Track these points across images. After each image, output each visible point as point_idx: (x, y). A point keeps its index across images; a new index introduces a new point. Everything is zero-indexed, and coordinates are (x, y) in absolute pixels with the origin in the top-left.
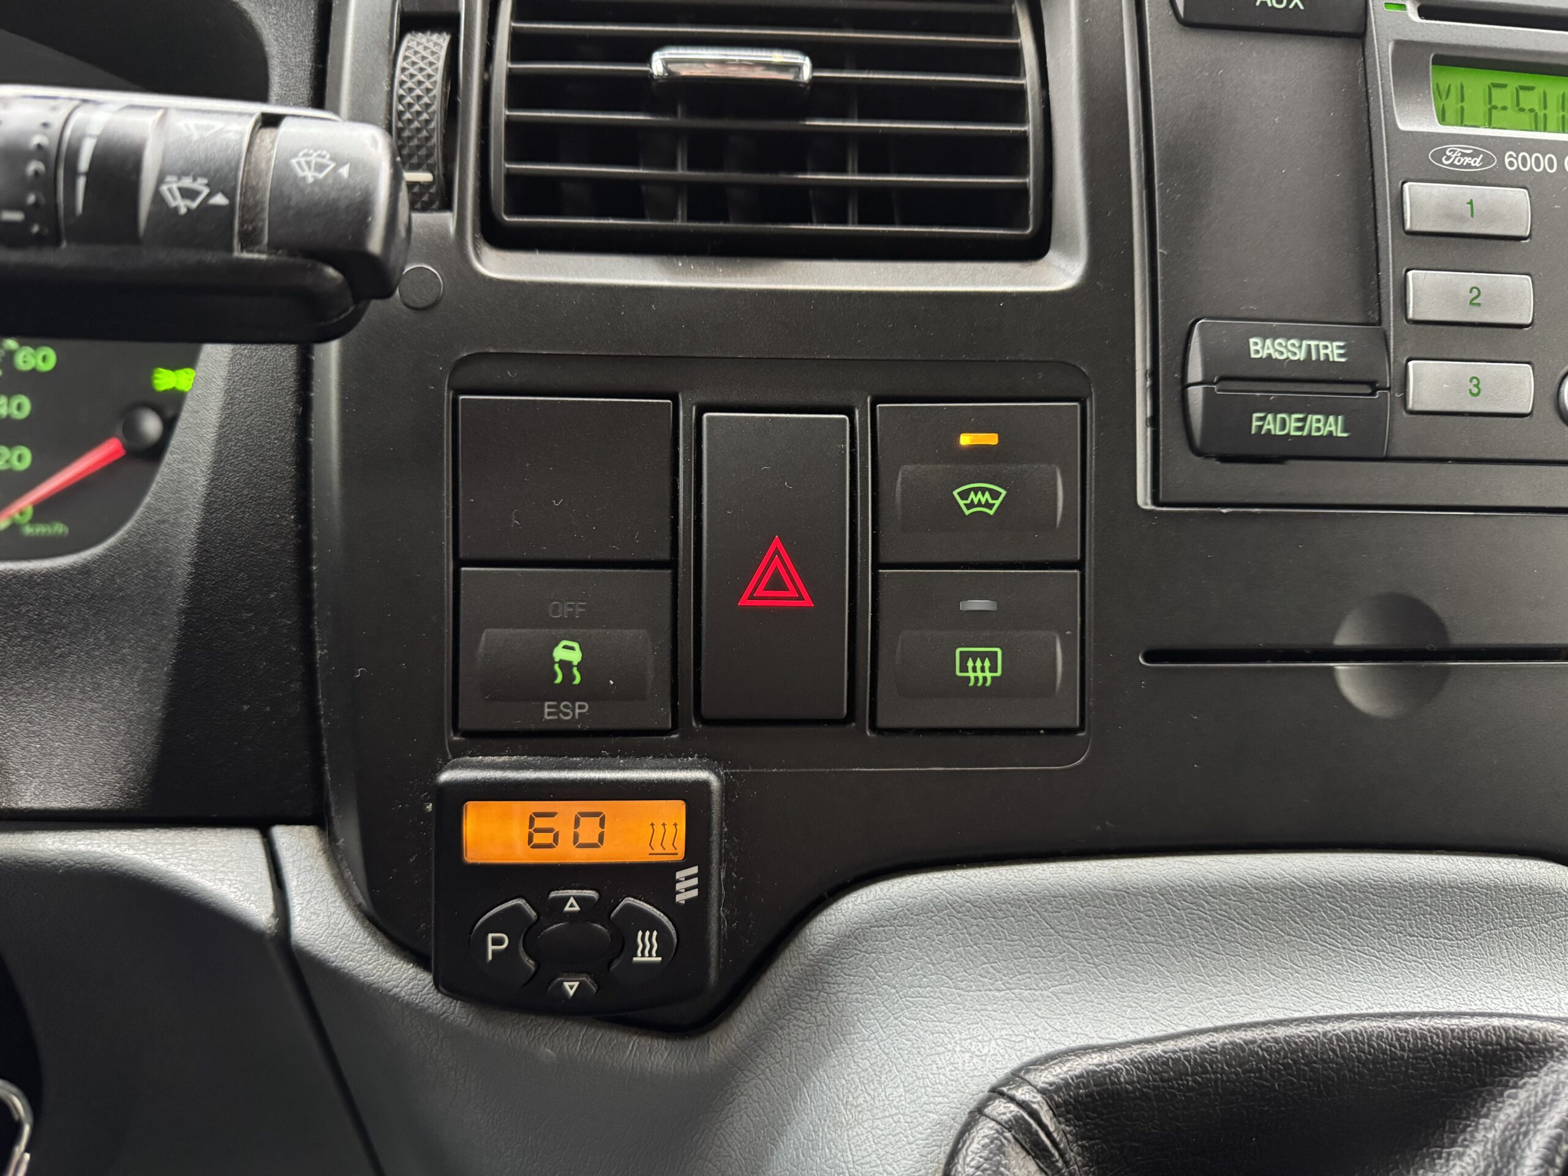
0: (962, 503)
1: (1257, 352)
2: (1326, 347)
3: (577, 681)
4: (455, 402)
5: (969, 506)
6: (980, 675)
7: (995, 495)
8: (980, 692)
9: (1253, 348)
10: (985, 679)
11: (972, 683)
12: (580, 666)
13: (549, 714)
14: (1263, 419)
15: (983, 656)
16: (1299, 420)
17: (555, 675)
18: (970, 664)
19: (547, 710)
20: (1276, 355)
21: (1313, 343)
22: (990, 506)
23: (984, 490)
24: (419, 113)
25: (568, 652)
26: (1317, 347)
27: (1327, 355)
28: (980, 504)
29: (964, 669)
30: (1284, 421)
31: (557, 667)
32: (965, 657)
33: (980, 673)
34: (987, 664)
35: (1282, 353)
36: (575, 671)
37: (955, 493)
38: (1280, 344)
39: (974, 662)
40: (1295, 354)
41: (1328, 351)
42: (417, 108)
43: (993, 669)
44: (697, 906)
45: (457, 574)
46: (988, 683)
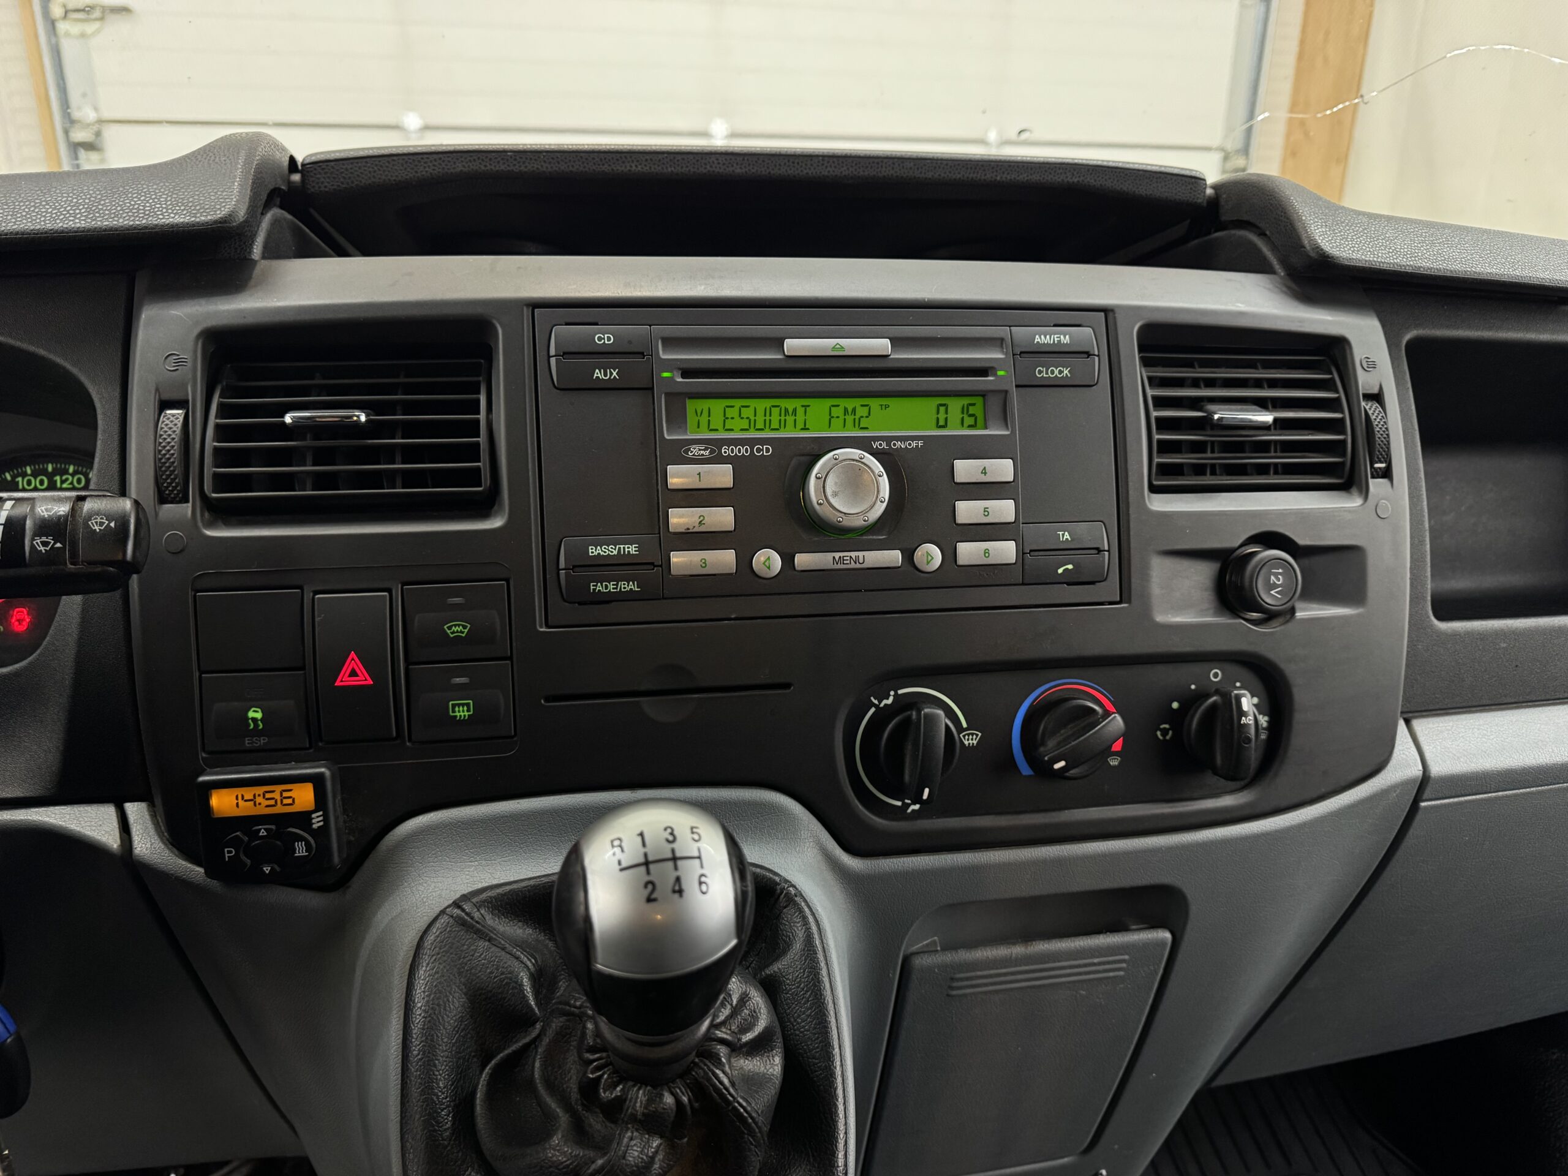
0: (449, 632)
1: (592, 552)
2: (628, 548)
3: (261, 727)
4: (195, 596)
5: (452, 633)
6: (462, 714)
7: (465, 628)
8: (462, 722)
9: (590, 551)
10: (465, 716)
11: (458, 718)
12: (261, 720)
13: (248, 743)
14: (596, 586)
15: (463, 705)
16: (613, 585)
17: (249, 725)
18: (457, 709)
19: (247, 742)
20: (602, 553)
21: (622, 546)
22: (463, 633)
23: (459, 625)
24: (169, 451)
25: (255, 714)
26: (624, 548)
27: (629, 552)
28: (457, 632)
29: (454, 711)
30: (606, 586)
31: (250, 721)
32: (454, 706)
33: (462, 713)
34: (465, 708)
35: (605, 552)
36: (259, 722)
37: (445, 627)
38: (605, 548)
39: (459, 707)
40: (612, 552)
41: (630, 550)
42: (168, 448)
43: (468, 711)
44: (325, 829)
45: (200, 677)
46: (466, 718)
